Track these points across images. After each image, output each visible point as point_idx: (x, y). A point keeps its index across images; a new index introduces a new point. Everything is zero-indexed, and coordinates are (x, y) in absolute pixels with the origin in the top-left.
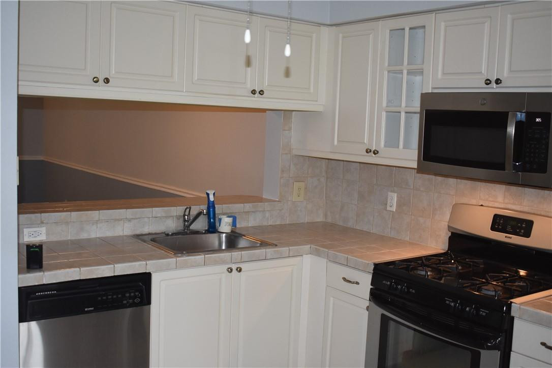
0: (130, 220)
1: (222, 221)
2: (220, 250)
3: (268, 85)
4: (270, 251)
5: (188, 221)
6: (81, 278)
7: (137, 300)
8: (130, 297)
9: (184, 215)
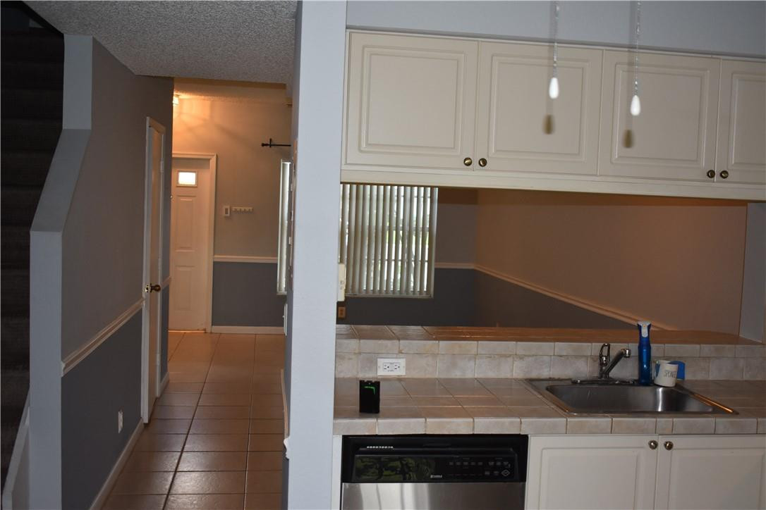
0: (522, 358)
1: (661, 368)
2: (654, 413)
3: (735, 163)
4: (722, 421)
5: (606, 364)
6: (427, 433)
7: (506, 473)
8: (495, 468)
9: (601, 356)
